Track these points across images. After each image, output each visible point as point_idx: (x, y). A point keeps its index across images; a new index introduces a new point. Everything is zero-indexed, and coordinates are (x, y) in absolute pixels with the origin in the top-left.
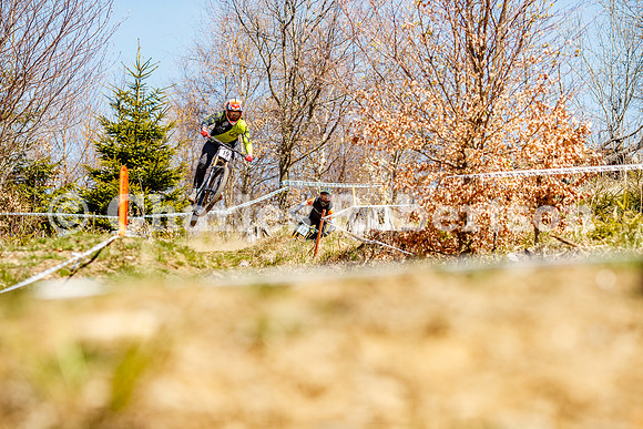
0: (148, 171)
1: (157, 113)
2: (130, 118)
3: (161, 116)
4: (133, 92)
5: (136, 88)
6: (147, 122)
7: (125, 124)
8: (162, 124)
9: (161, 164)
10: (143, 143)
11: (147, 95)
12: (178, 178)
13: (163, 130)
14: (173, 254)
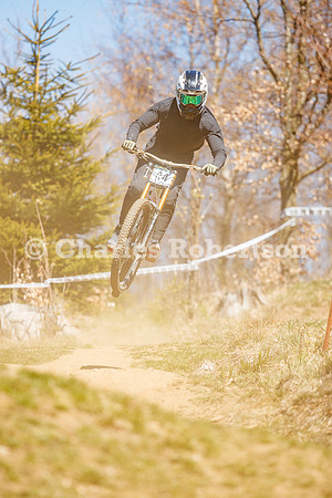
0: (55, 201)
2: (23, 113)
3: (76, 109)
4: (29, 70)
5: (34, 62)
6: (53, 118)
7: (17, 124)
8: (78, 121)
9: (77, 190)
10: (47, 155)
11: (52, 73)
12: (107, 213)
13: (80, 132)
14: (49, 393)
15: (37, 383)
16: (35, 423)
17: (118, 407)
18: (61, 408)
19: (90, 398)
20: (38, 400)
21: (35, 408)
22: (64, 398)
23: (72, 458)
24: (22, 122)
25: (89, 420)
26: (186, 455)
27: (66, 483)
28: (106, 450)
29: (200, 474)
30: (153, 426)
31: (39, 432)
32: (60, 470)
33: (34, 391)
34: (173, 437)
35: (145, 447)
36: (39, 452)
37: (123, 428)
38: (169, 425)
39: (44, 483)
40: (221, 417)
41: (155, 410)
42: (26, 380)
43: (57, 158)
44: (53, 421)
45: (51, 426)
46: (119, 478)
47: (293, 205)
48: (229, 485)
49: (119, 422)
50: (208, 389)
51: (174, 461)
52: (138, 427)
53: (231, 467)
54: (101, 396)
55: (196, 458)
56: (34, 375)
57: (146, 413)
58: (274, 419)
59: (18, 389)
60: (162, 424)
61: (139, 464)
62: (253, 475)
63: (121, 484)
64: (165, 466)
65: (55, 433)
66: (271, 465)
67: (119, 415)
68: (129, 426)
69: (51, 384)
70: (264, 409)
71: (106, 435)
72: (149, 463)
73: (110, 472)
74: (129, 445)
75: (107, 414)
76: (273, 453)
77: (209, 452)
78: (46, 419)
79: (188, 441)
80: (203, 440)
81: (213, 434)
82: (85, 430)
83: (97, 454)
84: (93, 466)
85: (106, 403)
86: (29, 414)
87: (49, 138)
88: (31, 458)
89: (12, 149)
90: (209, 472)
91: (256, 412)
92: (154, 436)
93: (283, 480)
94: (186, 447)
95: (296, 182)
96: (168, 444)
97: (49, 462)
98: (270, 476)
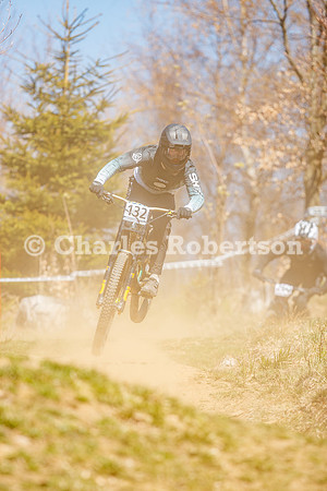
0: (82, 195)
1: (97, 99)
2: (51, 108)
3: (104, 105)
5: (63, 58)
6: (82, 114)
7: (45, 119)
8: (108, 116)
10: (75, 150)
11: (81, 69)
13: (108, 128)
14: (71, 384)
15: (59, 374)
16: (56, 414)
17: (138, 400)
18: (82, 400)
19: (111, 390)
20: (59, 391)
21: (57, 399)
22: (85, 390)
23: (92, 449)
24: (51, 117)
25: (109, 412)
26: (204, 449)
27: (86, 474)
28: (125, 442)
29: (219, 468)
30: (172, 420)
31: (59, 423)
32: (79, 461)
33: (56, 382)
34: (192, 431)
35: (164, 440)
36: (59, 442)
37: (143, 421)
38: (187, 419)
39: (63, 474)
40: (240, 412)
41: (174, 404)
42: (48, 371)
43: (85, 153)
44: (73, 412)
45: (72, 418)
46: (138, 470)
47: (317, 204)
48: (246, 480)
49: (139, 415)
50: (229, 384)
51: (192, 455)
52: (157, 420)
53: (248, 461)
54: (122, 389)
55: (214, 452)
56: (56, 367)
57: (166, 406)
58: (293, 416)
59: (40, 380)
60: (181, 418)
61: (158, 457)
62: (270, 470)
63: (139, 476)
64: (183, 459)
65: (75, 424)
66: (288, 461)
67: (139, 408)
68: (149, 419)
69: (73, 375)
70: (284, 405)
71: (126, 428)
72: (168, 456)
73: (129, 464)
74: (149, 438)
75: (127, 406)
76: (290, 449)
77: (227, 446)
78: (67, 411)
79: (207, 434)
80: (220, 434)
81: (231, 429)
82: (105, 422)
83: (116, 446)
84: (112, 458)
85: (126, 396)
86: (50, 405)
87: (77, 133)
88: (51, 448)
89: (40, 144)
90: (227, 466)
91: (275, 408)
92: (173, 429)
93: (299, 476)
94: (205, 441)
95: (320, 181)
96: (186, 437)
97: (68, 453)
98: (286, 471)
